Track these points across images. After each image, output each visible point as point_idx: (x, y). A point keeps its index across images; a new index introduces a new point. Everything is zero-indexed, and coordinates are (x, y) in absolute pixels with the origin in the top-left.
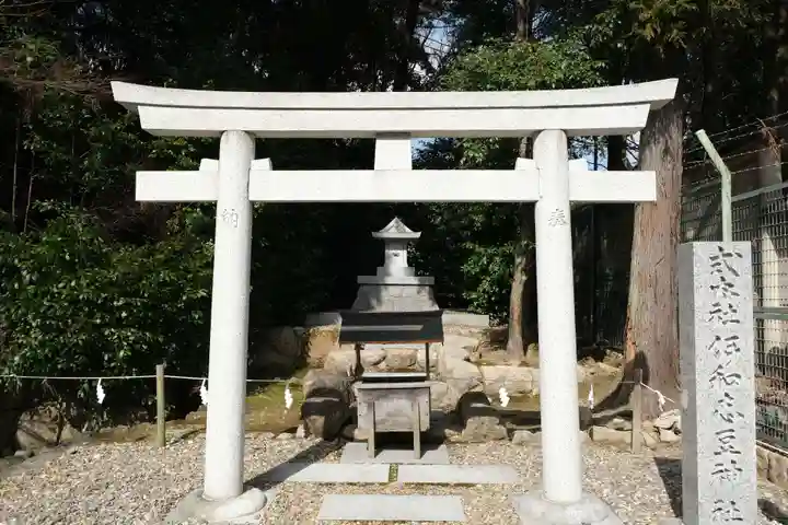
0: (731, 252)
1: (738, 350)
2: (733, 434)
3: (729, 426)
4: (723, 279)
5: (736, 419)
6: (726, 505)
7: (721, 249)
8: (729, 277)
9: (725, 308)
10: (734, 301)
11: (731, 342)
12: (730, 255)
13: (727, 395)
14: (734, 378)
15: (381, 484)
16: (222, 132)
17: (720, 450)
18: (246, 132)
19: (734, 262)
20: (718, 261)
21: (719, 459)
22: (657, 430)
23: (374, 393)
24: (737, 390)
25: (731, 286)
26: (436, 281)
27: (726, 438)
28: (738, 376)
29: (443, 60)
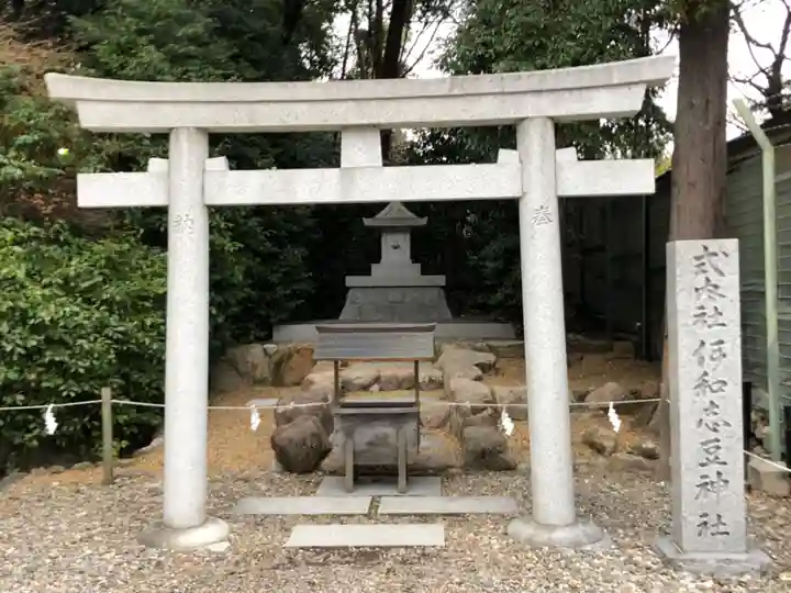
0: (717, 251)
1: (724, 356)
2: (719, 443)
3: (713, 435)
4: (708, 280)
5: (723, 428)
6: (712, 519)
7: (706, 248)
8: (714, 278)
9: (710, 311)
10: (719, 303)
11: (716, 347)
12: (715, 254)
13: (712, 403)
14: (720, 385)
15: (360, 515)
16: (171, 129)
17: (705, 461)
18: (198, 129)
19: (720, 262)
20: (703, 261)
21: (704, 471)
24: (723, 397)
25: (716, 287)
27: (712, 447)
28: (725, 383)
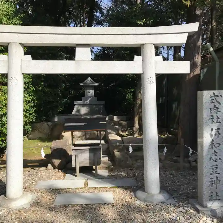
0: (218, 95)
1: (220, 134)
2: (217, 166)
3: (216, 163)
4: (215, 105)
5: (219, 161)
6: (214, 194)
7: (214, 94)
8: (217, 105)
9: (215, 117)
10: (218, 114)
11: (217, 131)
12: (217, 96)
13: (215, 151)
14: (218, 145)
15: (81, 188)
16: (9, 44)
17: (212, 173)
18: (20, 44)
19: (219, 99)
20: (213, 98)
21: (211, 176)
22: (189, 162)
23: (79, 151)
24: (219, 149)
25: (217, 108)
26: (105, 103)
27: (215, 168)
29: (108, 11)
